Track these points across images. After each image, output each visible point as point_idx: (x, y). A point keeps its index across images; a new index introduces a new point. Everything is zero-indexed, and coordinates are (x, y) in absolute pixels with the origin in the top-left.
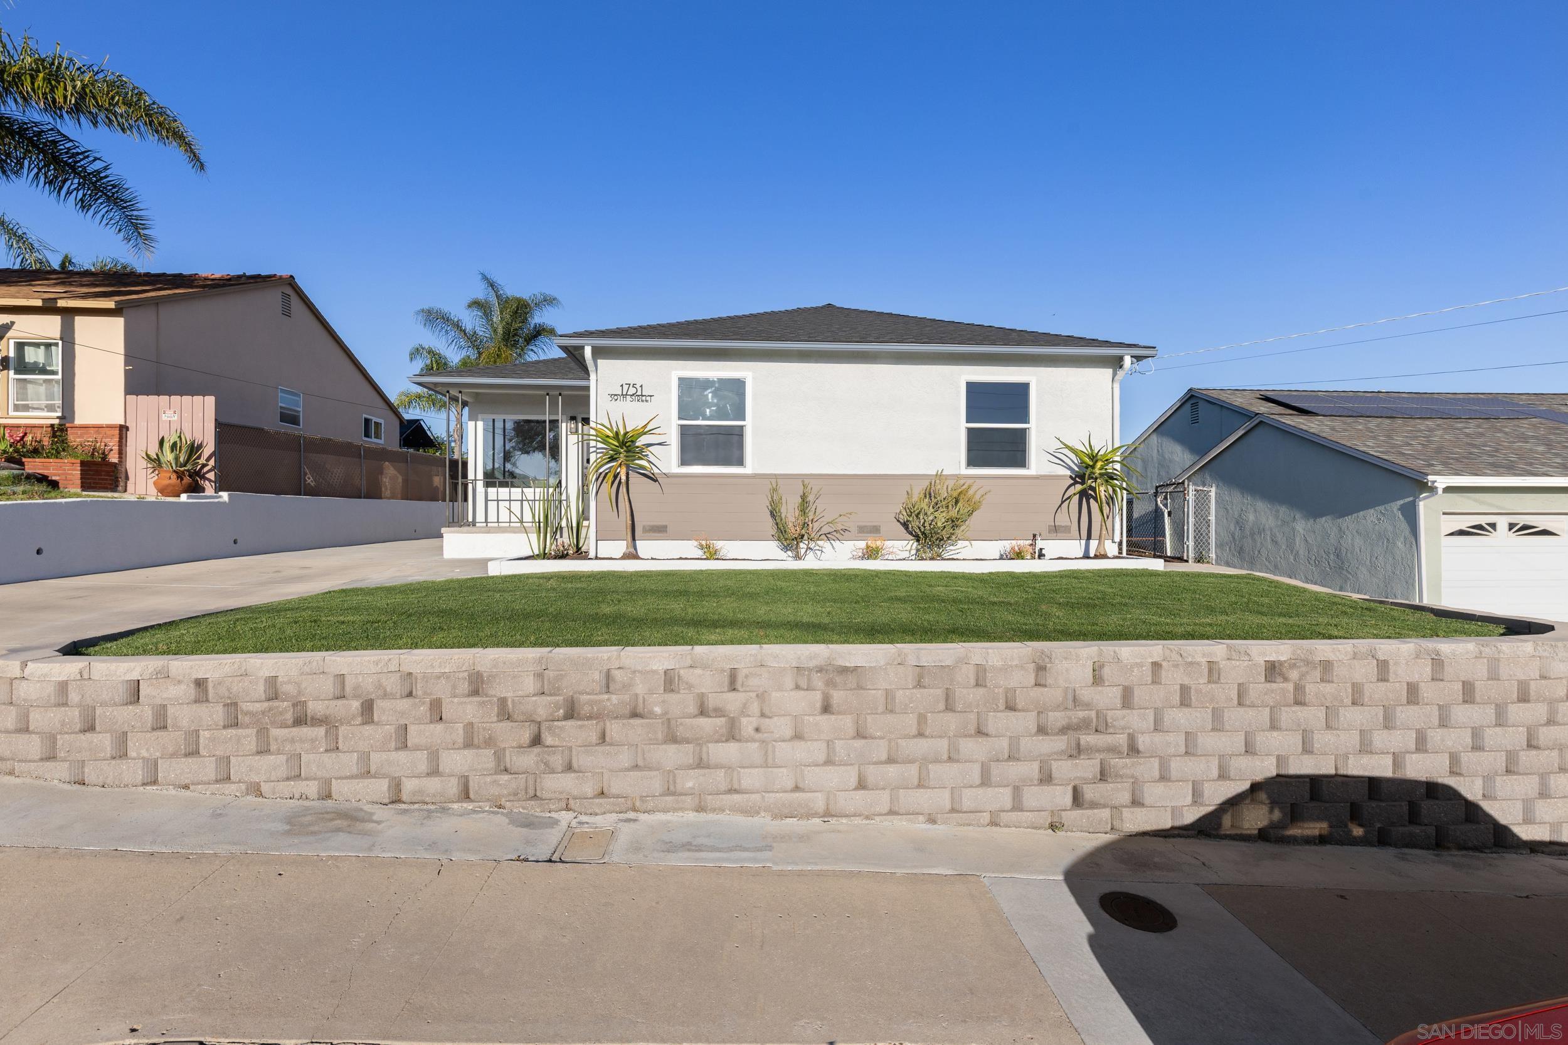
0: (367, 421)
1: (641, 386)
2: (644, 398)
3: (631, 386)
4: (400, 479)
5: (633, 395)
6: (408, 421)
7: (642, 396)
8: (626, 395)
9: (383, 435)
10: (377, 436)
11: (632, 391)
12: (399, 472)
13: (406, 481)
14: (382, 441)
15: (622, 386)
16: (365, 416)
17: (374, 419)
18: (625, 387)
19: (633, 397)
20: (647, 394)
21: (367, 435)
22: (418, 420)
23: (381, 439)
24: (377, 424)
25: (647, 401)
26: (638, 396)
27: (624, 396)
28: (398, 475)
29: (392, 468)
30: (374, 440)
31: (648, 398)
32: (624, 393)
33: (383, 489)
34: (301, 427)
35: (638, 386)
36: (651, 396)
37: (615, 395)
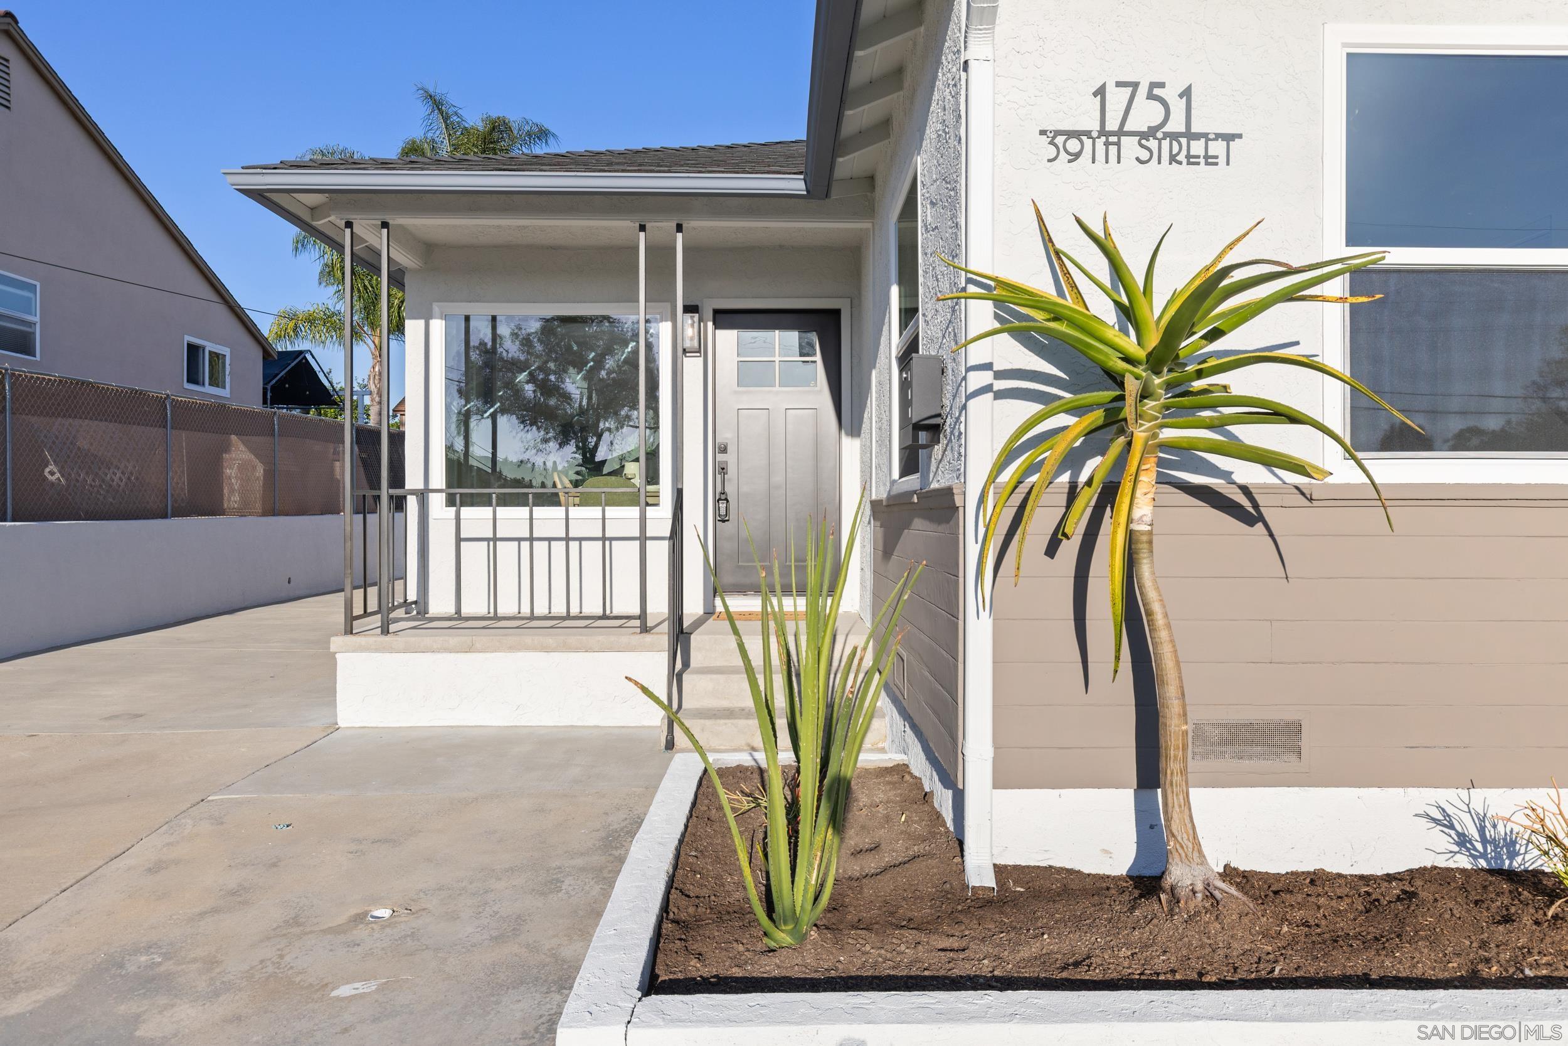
0: (194, 351)
1: (1187, 93)
2: (1197, 147)
3: (1143, 91)
4: (260, 471)
5: (1151, 132)
6: (282, 354)
7: (1191, 136)
8: (1121, 132)
9: (228, 379)
10: (216, 381)
11: (1145, 115)
12: (256, 456)
13: (270, 475)
14: (225, 393)
15: (1101, 92)
16: (188, 338)
17: (210, 346)
18: (1117, 99)
19: (1153, 144)
20: (1212, 128)
21: (193, 377)
22: (301, 352)
23: (224, 387)
24: (215, 357)
25: (1210, 160)
26: (1174, 136)
27: (1113, 137)
28: (256, 462)
29: (242, 447)
30: (208, 389)
31: (1217, 148)
32: (1112, 125)
33: (226, 491)
34: (38, 358)
35: (1170, 94)
36: (1229, 138)
37: (1071, 134)
